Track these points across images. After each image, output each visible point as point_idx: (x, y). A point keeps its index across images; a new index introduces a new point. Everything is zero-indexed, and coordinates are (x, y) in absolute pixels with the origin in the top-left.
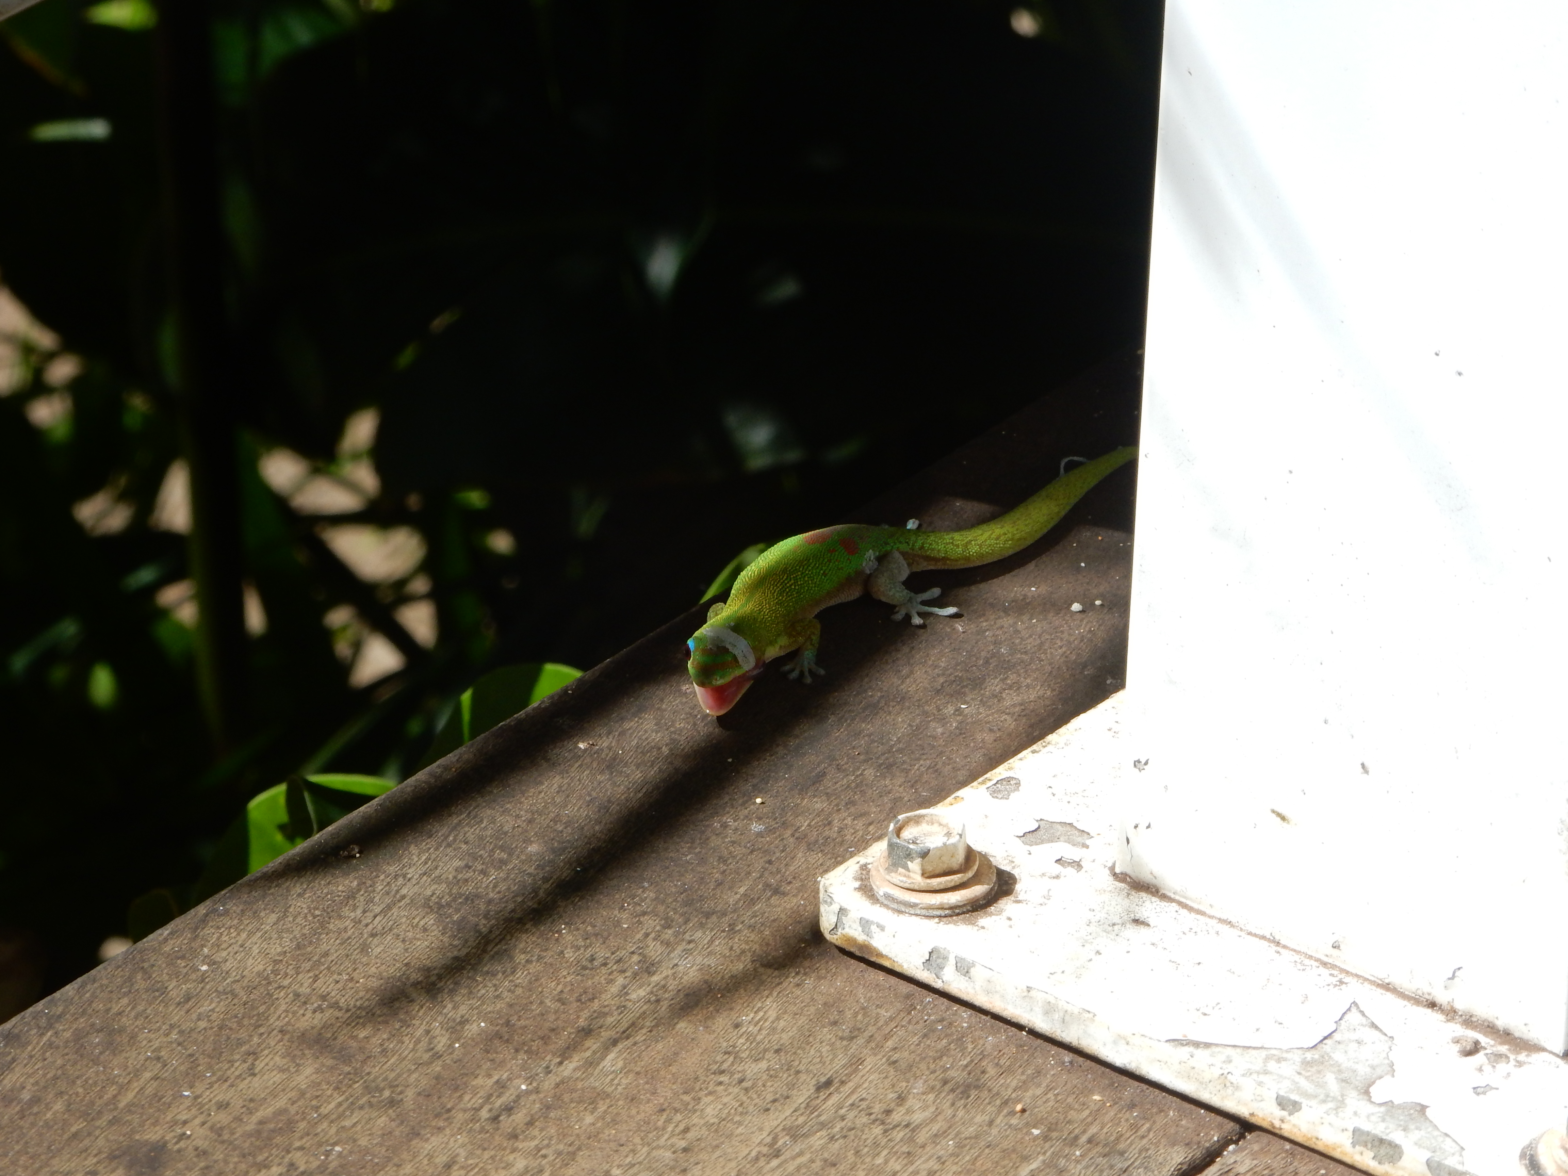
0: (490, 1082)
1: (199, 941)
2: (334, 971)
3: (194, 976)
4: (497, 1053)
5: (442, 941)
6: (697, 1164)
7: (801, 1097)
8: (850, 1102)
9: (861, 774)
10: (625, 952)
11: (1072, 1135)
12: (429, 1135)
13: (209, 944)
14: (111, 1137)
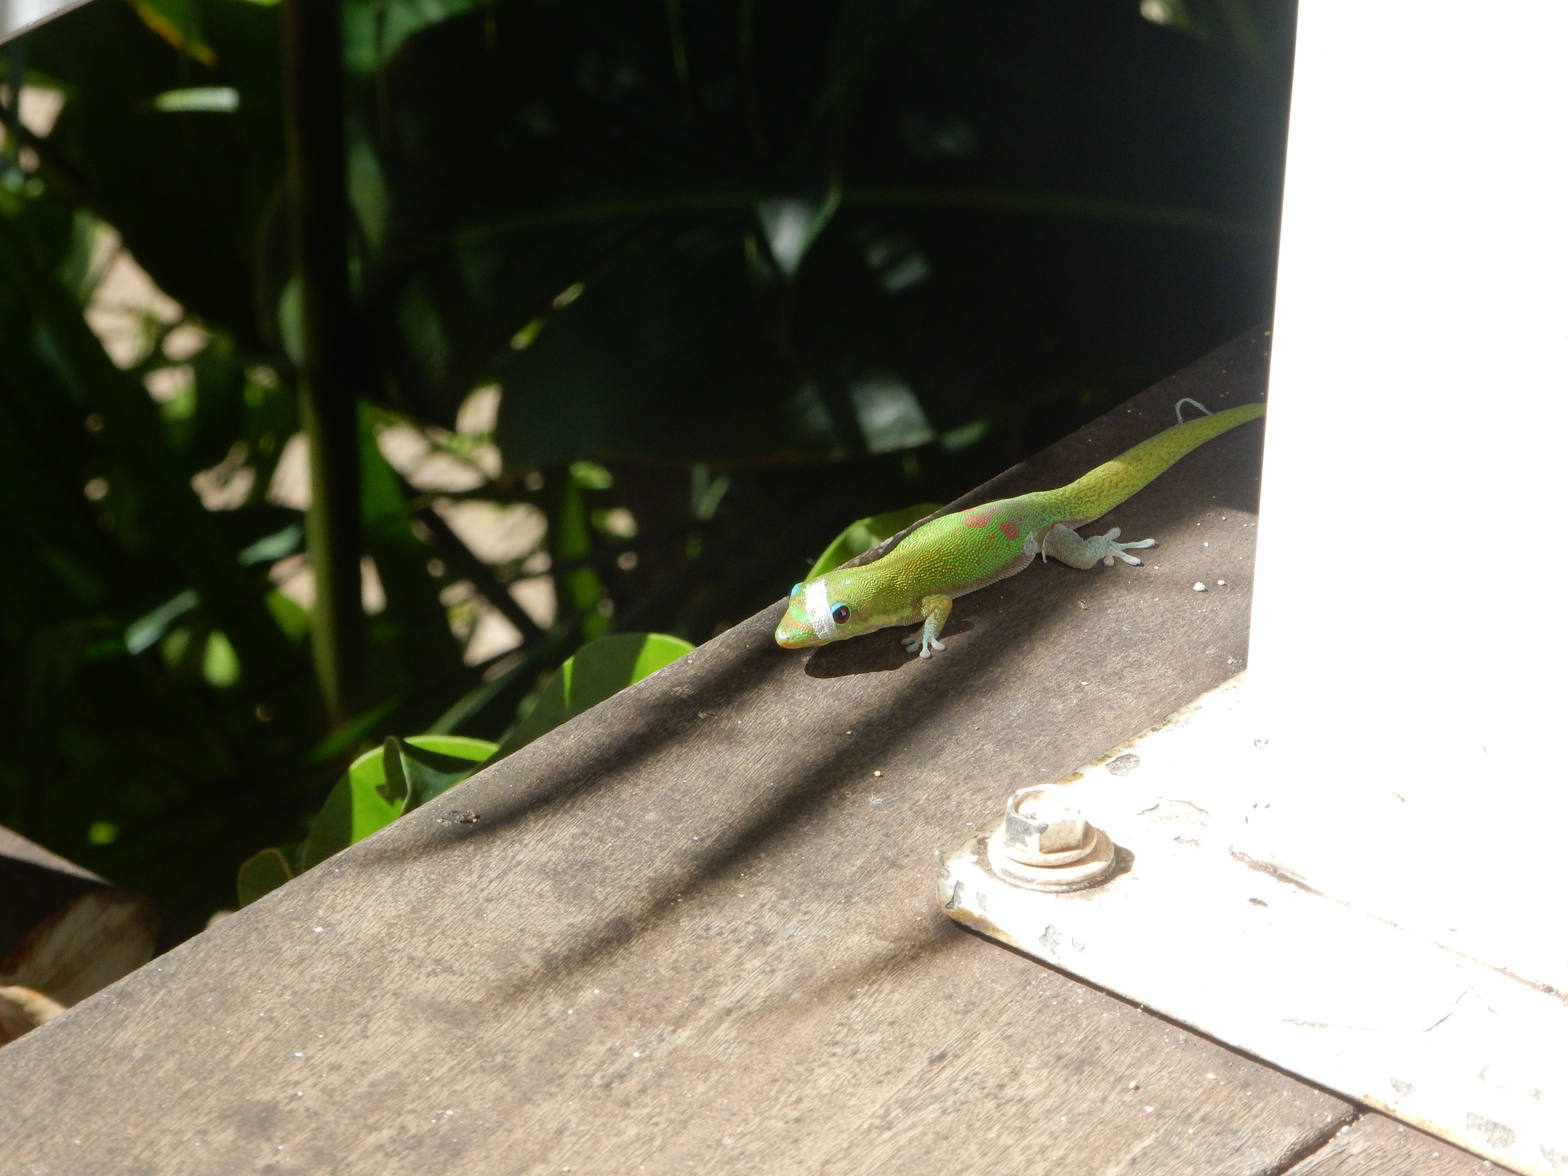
0: (603, 1049)
1: (314, 903)
2: (449, 935)
3: (308, 938)
4: (610, 1020)
5: (557, 907)
6: (809, 1134)
7: (914, 1070)
8: (963, 1075)
9: (980, 749)
10: (740, 922)
11: (1186, 1113)
12: (540, 1101)
13: (324, 907)
14: (224, 1097)
